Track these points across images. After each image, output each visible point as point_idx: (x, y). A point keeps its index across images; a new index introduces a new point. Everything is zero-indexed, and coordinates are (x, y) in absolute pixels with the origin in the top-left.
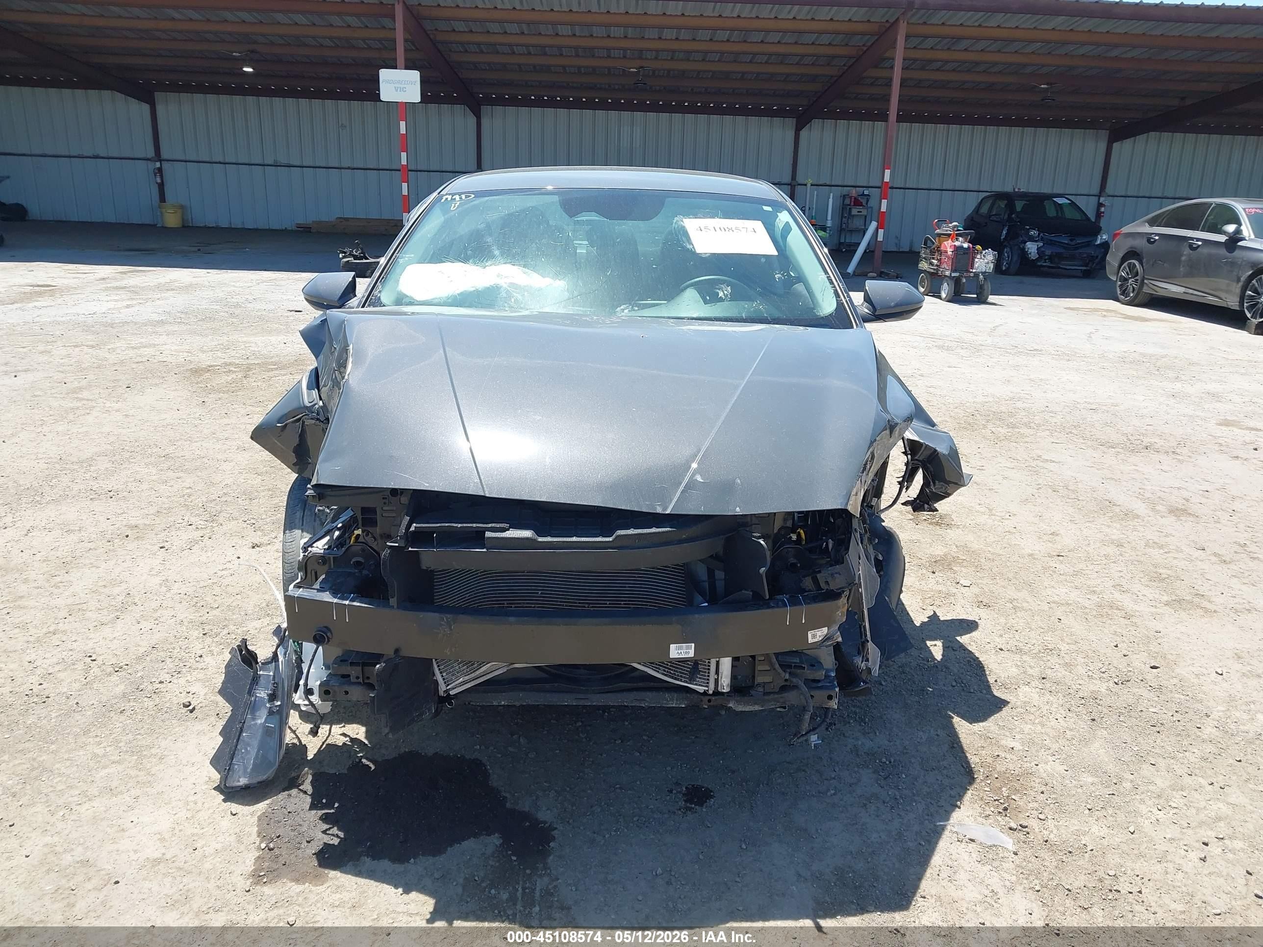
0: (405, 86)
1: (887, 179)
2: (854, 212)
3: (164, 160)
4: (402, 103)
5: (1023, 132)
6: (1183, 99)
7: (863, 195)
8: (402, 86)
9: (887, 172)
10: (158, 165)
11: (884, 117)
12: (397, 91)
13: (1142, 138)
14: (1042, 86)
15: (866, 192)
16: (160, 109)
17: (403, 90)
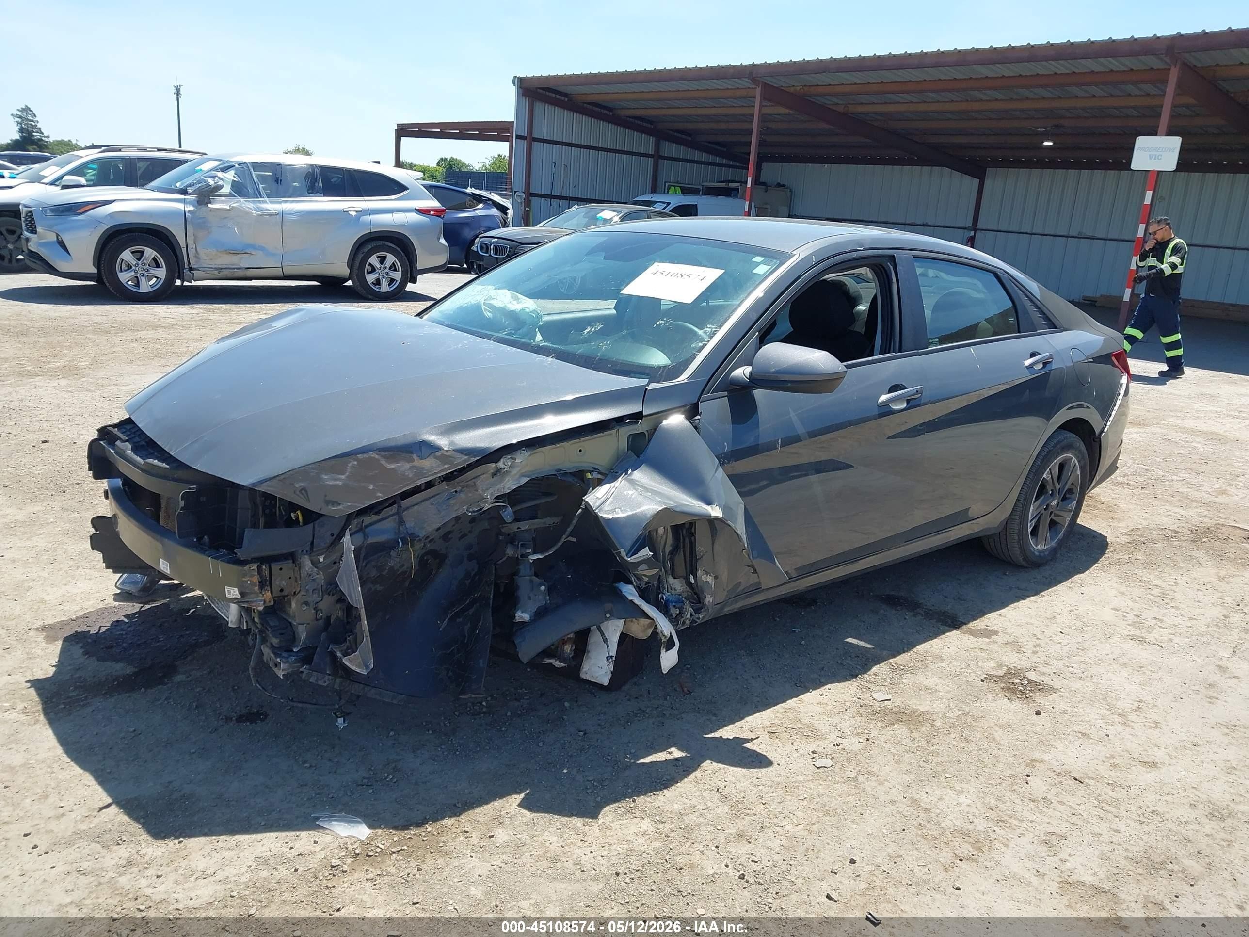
0: (1161, 153)
3: (978, 230)
4: (1153, 171)
8: (1158, 154)
10: (972, 233)
12: (1151, 158)
16: (988, 183)
17: (1157, 157)
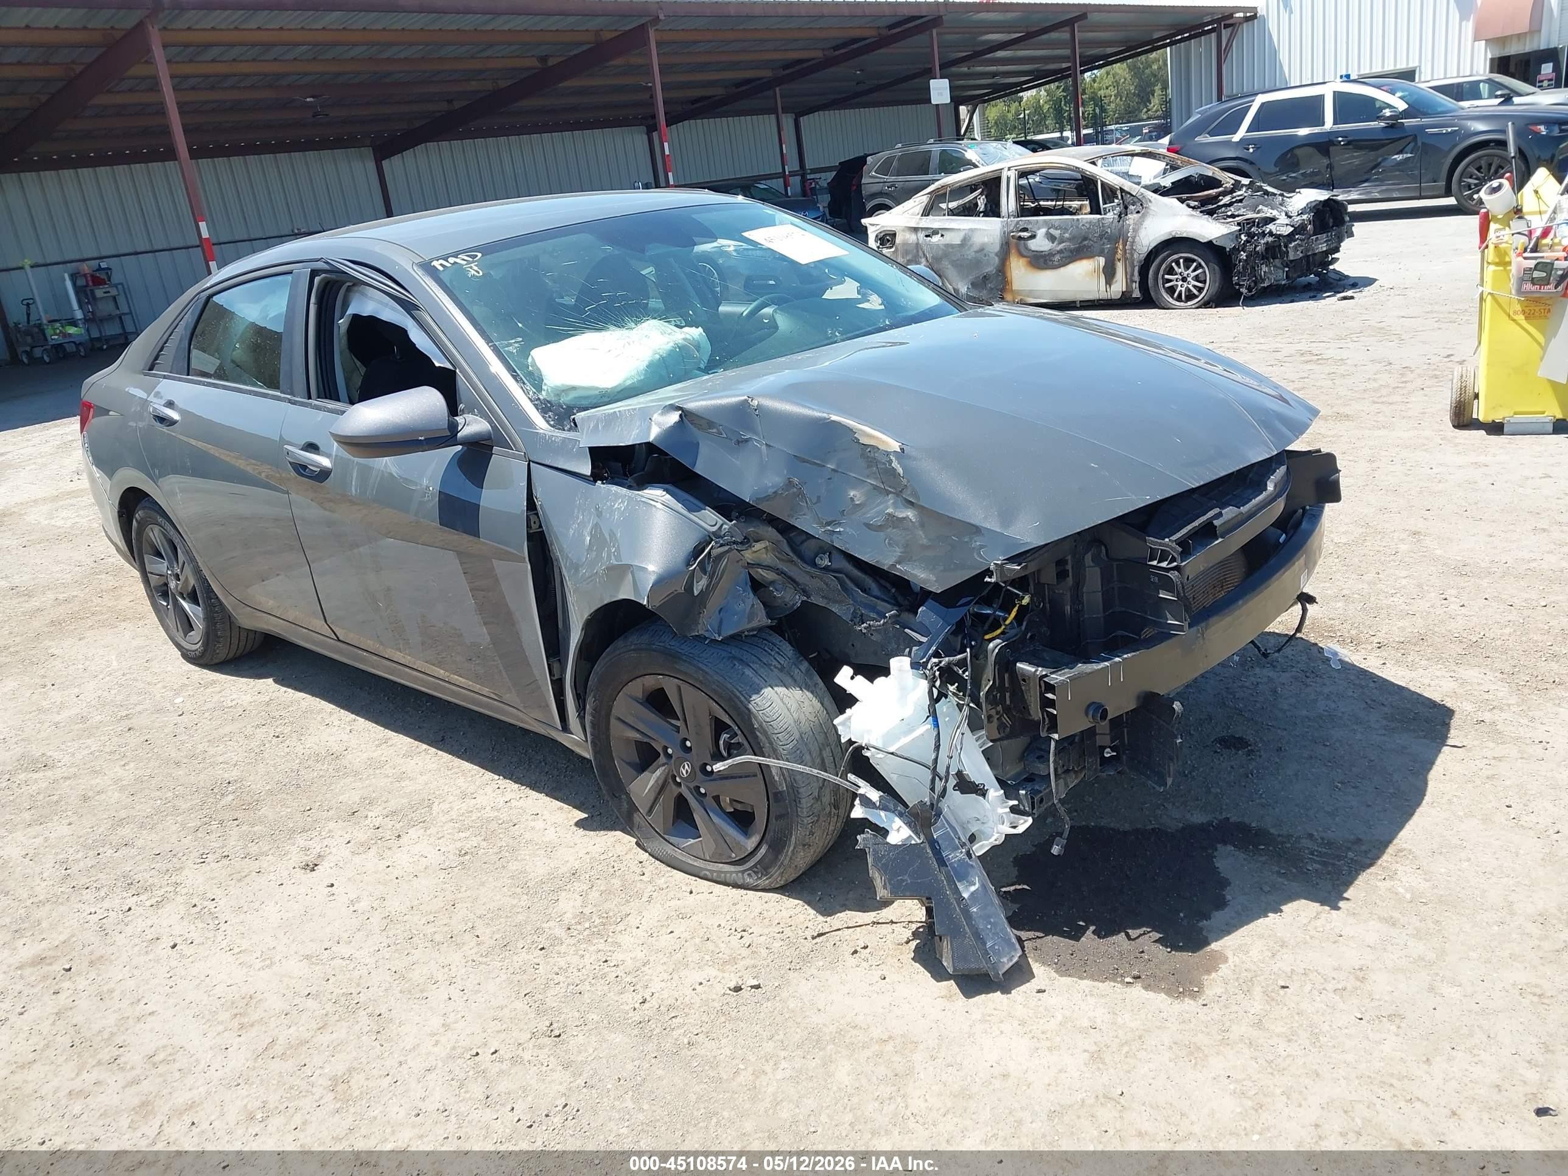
1: (205, 234)
2: (99, 293)
5: (261, 161)
6: (450, 102)
7: (100, 269)
9: (203, 225)
11: (170, 154)
13: (408, 154)
14: (308, 100)
15: (104, 265)
